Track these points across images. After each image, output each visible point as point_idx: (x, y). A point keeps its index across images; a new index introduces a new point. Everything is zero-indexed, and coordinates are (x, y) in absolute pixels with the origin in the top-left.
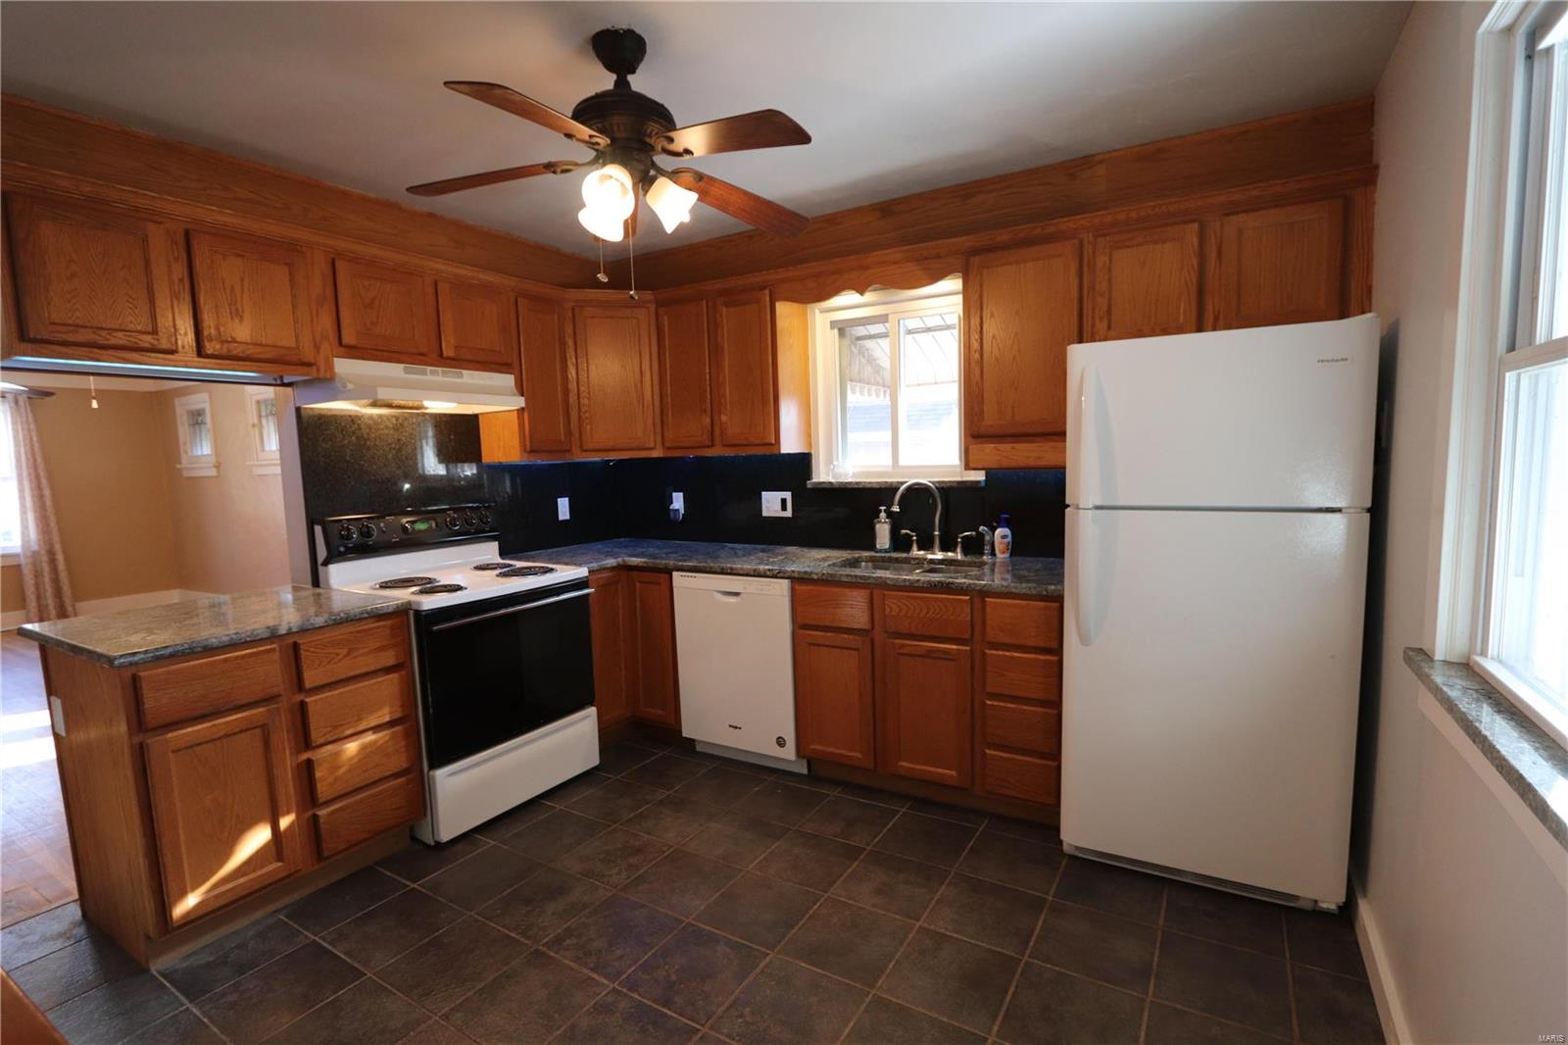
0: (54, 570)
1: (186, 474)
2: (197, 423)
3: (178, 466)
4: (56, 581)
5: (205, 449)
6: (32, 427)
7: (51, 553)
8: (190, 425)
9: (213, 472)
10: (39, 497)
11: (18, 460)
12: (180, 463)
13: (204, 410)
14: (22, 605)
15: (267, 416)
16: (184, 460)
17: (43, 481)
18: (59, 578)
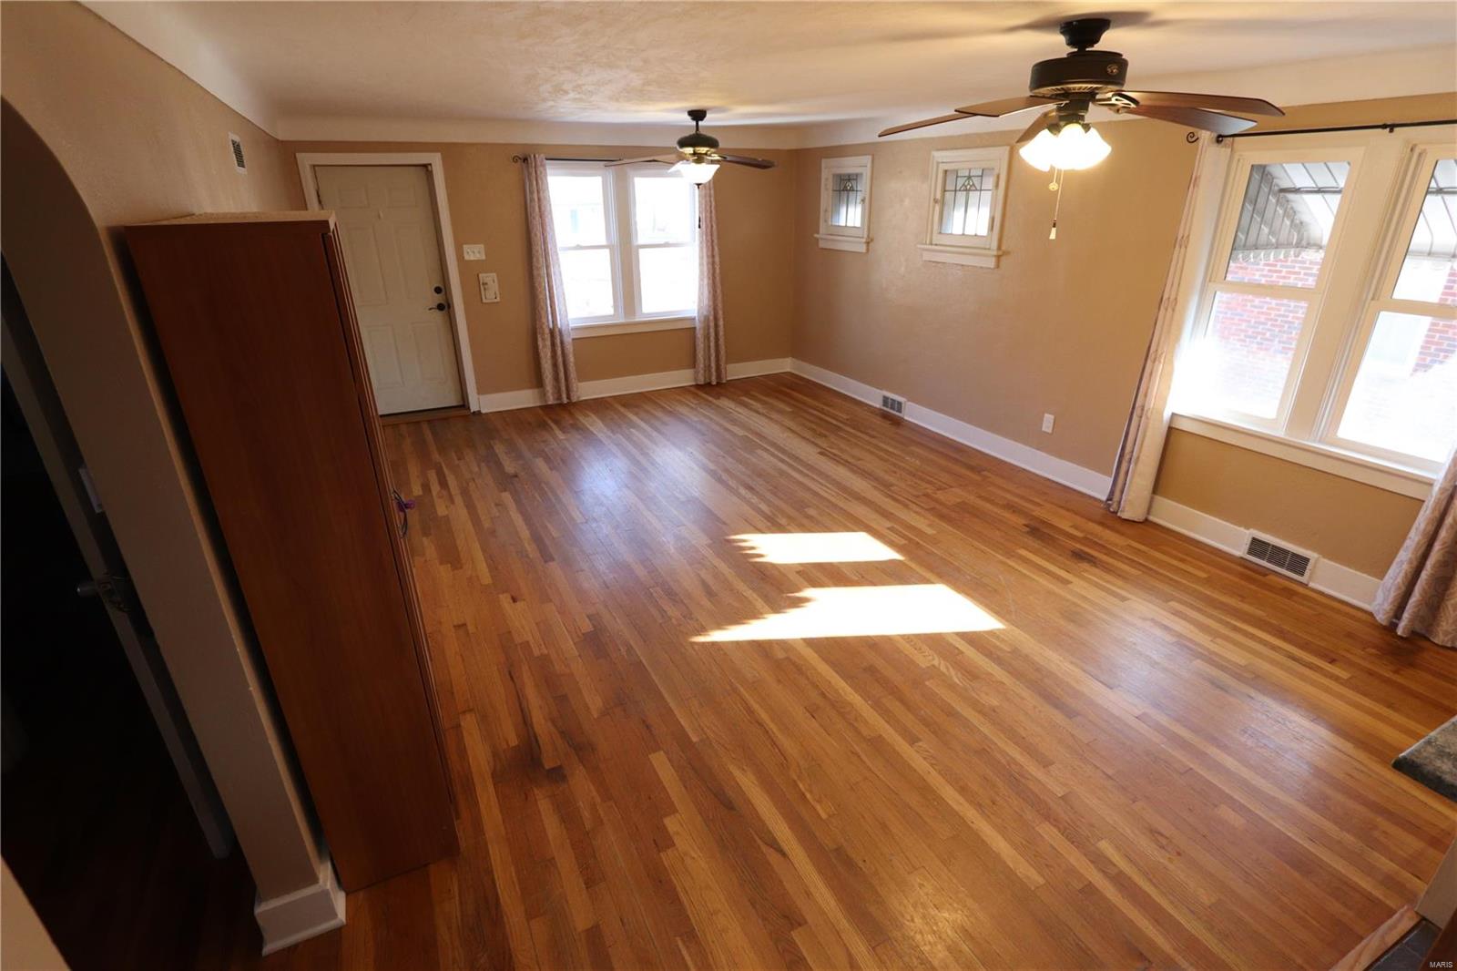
0: (716, 326)
1: (822, 244)
2: (845, 189)
3: (816, 235)
4: (718, 345)
5: (851, 216)
7: (716, 319)
8: (834, 191)
9: (859, 248)
10: (712, 265)
11: (701, 228)
12: (818, 233)
13: (857, 175)
14: (693, 365)
15: (956, 191)
16: (822, 230)
17: (716, 248)
18: (720, 342)
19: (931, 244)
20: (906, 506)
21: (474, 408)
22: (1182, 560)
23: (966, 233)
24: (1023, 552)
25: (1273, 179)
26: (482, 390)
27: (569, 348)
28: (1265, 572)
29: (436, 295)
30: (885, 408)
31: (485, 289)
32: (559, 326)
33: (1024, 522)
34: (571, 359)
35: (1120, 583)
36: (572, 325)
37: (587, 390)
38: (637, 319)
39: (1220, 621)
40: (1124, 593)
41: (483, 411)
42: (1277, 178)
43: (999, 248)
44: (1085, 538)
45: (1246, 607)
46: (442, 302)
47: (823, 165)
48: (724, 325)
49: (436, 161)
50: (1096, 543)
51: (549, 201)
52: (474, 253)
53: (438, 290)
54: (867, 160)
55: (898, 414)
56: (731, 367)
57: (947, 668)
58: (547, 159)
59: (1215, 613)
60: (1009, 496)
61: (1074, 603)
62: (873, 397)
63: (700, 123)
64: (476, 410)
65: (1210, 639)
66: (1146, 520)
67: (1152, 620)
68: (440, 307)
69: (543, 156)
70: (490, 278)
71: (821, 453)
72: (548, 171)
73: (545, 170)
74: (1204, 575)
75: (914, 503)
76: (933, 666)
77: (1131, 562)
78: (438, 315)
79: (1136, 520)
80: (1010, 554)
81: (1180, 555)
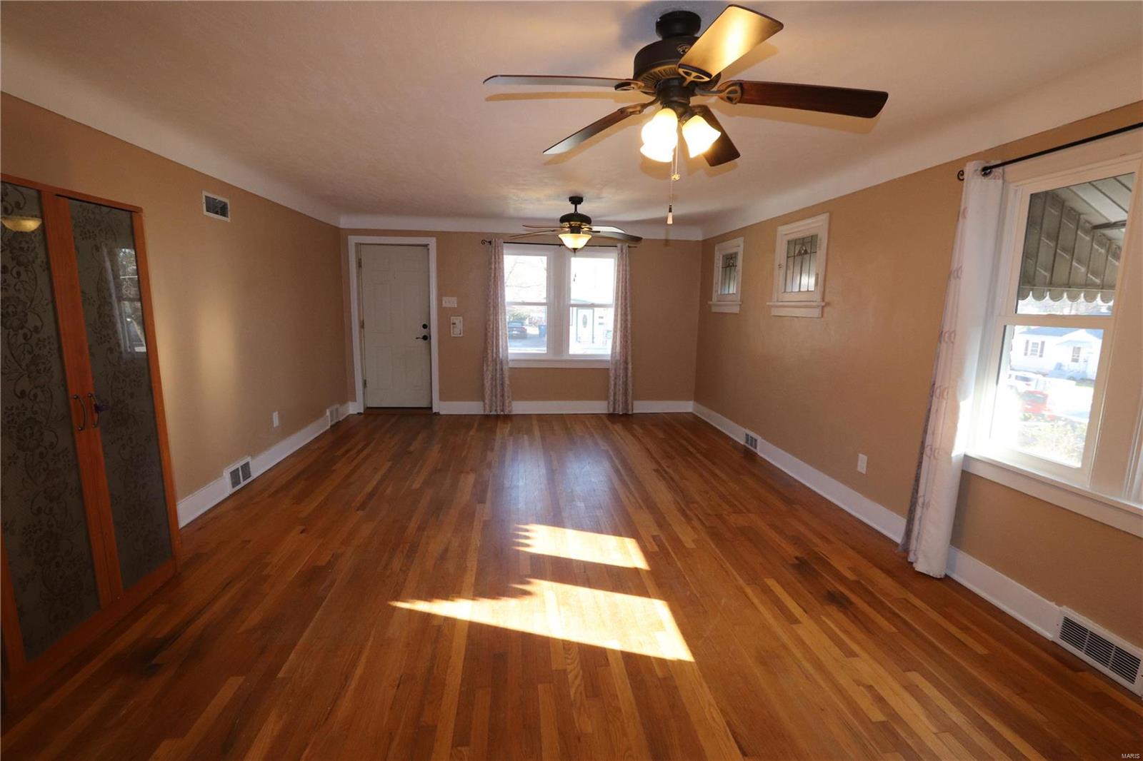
0: (626, 369)
1: (714, 309)
2: (729, 266)
3: (710, 303)
4: (625, 383)
5: (733, 289)
6: (628, 268)
7: (626, 362)
8: (723, 267)
9: (736, 310)
10: (624, 321)
11: (617, 293)
12: (711, 300)
13: (736, 254)
14: (607, 398)
15: (794, 256)
16: (715, 298)
17: (629, 309)
18: (628, 382)
19: (778, 301)
20: (689, 520)
21: (435, 410)
22: (965, 629)
23: (802, 290)
24: (772, 583)
25: (1080, 214)
26: (444, 397)
27: (507, 374)
28: (1078, 666)
29: (422, 328)
30: (747, 445)
31: (453, 327)
32: (501, 356)
33: (798, 554)
34: (507, 382)
35: (861, 636)
36: (510, 358)
37: (519, 407)
38: (565, 357)
39: (967, 711)
40: (855, 648)
41: (441, 413)
42: (1083, 214)
43: (823, 300)
44: (858, 582)
45: (1021, 704)
46: (426, 334)
47: (716, 248)
48: (632, 368)
49: (432, 242)
50: (866, 589)
51: (503, 270)
52: (450, 302)
53: (425, 326)
54: (740, 241)
55: (752, 449)
56: (636, 403)
57: (576, 677)
58: (505, 243)
59: (969, 701)
60: (802, 529)
61: (785, 647)
62: (738, 434)
63: (578, 206)
64: (437, 411)
65: (935, 730)
66: (946, 576)
67: (870, 688)
68: (425, 338)
69: (502, 240)
70: (458, 320)
71: (656, 471)
72: (505, 251)
73: (502, 249)
74: (981, 650)
75: (699, 519)
76: (565, 671)
77: (893, 617)
78: (422, 342)
79: (931, 574)
80: (754, 580)
81: (965, 622)
